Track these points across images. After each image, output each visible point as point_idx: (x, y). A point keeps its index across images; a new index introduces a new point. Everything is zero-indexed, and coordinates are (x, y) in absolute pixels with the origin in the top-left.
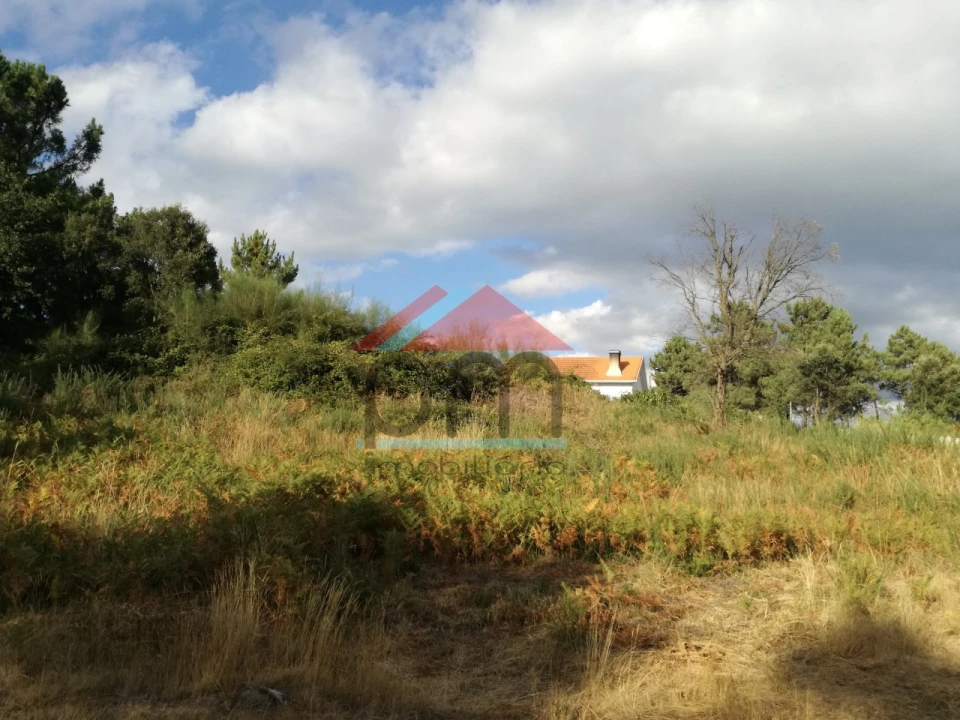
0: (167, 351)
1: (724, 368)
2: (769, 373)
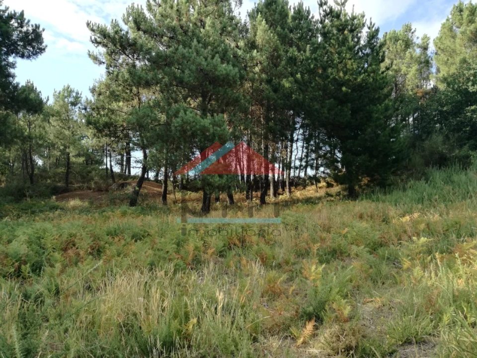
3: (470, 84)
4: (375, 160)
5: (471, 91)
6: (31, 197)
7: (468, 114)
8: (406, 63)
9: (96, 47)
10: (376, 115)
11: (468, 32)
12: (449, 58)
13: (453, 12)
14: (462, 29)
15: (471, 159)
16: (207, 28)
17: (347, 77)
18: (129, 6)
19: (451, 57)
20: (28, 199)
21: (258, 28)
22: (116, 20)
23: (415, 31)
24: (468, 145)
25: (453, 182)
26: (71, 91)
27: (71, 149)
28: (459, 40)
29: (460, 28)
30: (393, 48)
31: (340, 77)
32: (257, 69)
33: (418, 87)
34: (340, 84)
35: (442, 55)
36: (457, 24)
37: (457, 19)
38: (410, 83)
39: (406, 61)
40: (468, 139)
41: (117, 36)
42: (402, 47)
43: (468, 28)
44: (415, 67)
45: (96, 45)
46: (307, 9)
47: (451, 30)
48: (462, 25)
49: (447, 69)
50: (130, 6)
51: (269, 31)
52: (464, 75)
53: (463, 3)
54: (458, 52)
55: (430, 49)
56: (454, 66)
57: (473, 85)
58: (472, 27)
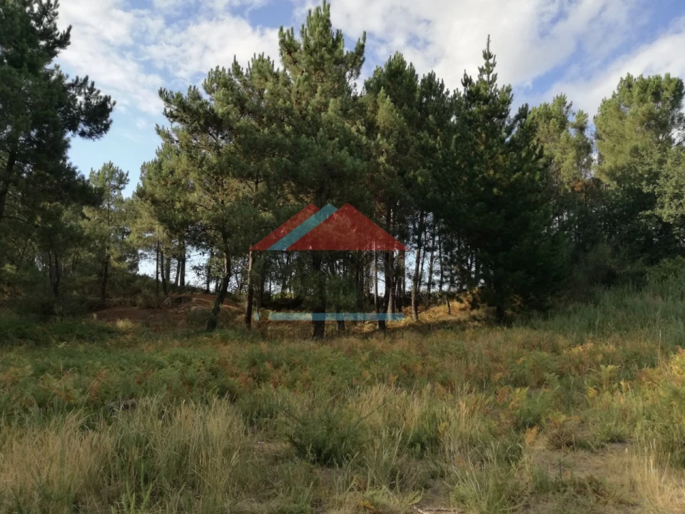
3: (644, 183)
4: (533, 278)
5: (645, 192)
6: (61, 315)
7: (642, 220)
8: (560, 148)
9: (172, 122)
10: (534, 224)
11: (639, 113)
12: (616, 144)
13: (620, 87)
14: (633, 109)
15: (646, 277)
16: (330, 112)
17: (497, 176)
18: (212, 70)
19: (619, 144)
20: (58, 318)
21: (381, 107)
22: (195, 87)
23: (571, 105)
24: (641, 259)
25: (626, 306)
26: (114, 172)
27: (113, 250)
28: (629, 123)
29: (629, 107)
30: (543, 127)
31: (489, 175)
32: (382, 159)
33: (575, 178)
34: (490, 184)
35: (607, 140)
36: (626, 102)
37: (626, 96)
38: (565, 174)
39: (560, 145)
40: (642, 251)
41: (201, 111)
42: (555, 126)
43: (640, 109)
44: (572, 154)
45: (171, 120)
46: (440, 82)
47: (618, 109)
48: (631, 103)
49: (613, 159)
50: (214, 70)
51: (394, 111)
52: (636, 170)
53: (632, 77)
54: (628, 138)
55: (589, 129)
56: (622, 155)
57: (648, 185)
58: (644, 108)
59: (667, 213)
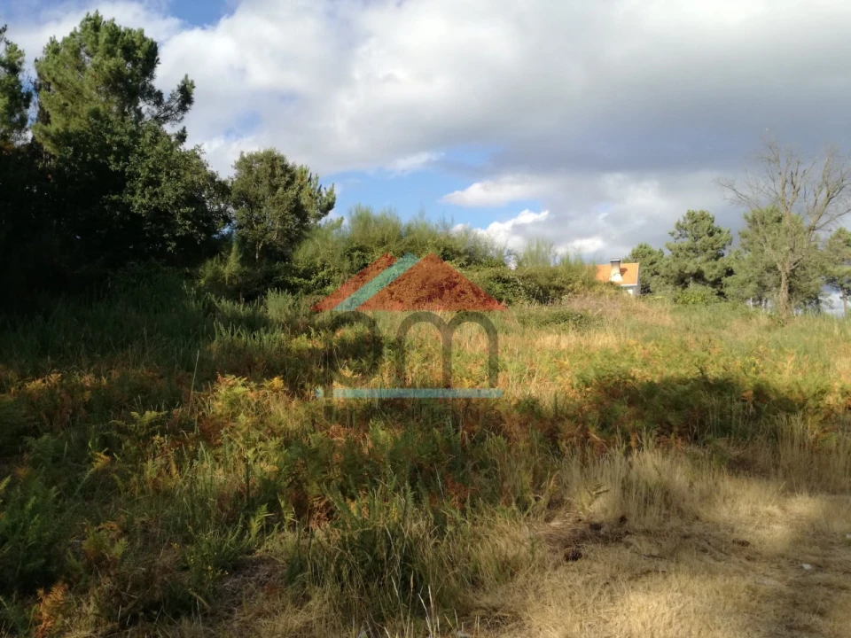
0: (317, 274)
1: (788, 272)
2: (730, 272)
3: (112, 158)
5: (113, 169)
7: (106, 207)
11: (105, 68)
12: (69, 102)
13: (83, 25)
14: (97, 59)
19: (72, 102)
28: (89, 77)
29: (92, 56)
33: (5, 138)
35: (58, 93)
36: (88, 48)
37: (89, 40)
40: (104, 249)
43: (106, 63)
47: (76, 53)
48: (96, 52)
49: (64, 120)
53: (102, 18)
54: (86, 96)
55: (25, 73)
56: (77, 119)
57: (117, 160)
58: (111, 62)
59: (139, 201)
